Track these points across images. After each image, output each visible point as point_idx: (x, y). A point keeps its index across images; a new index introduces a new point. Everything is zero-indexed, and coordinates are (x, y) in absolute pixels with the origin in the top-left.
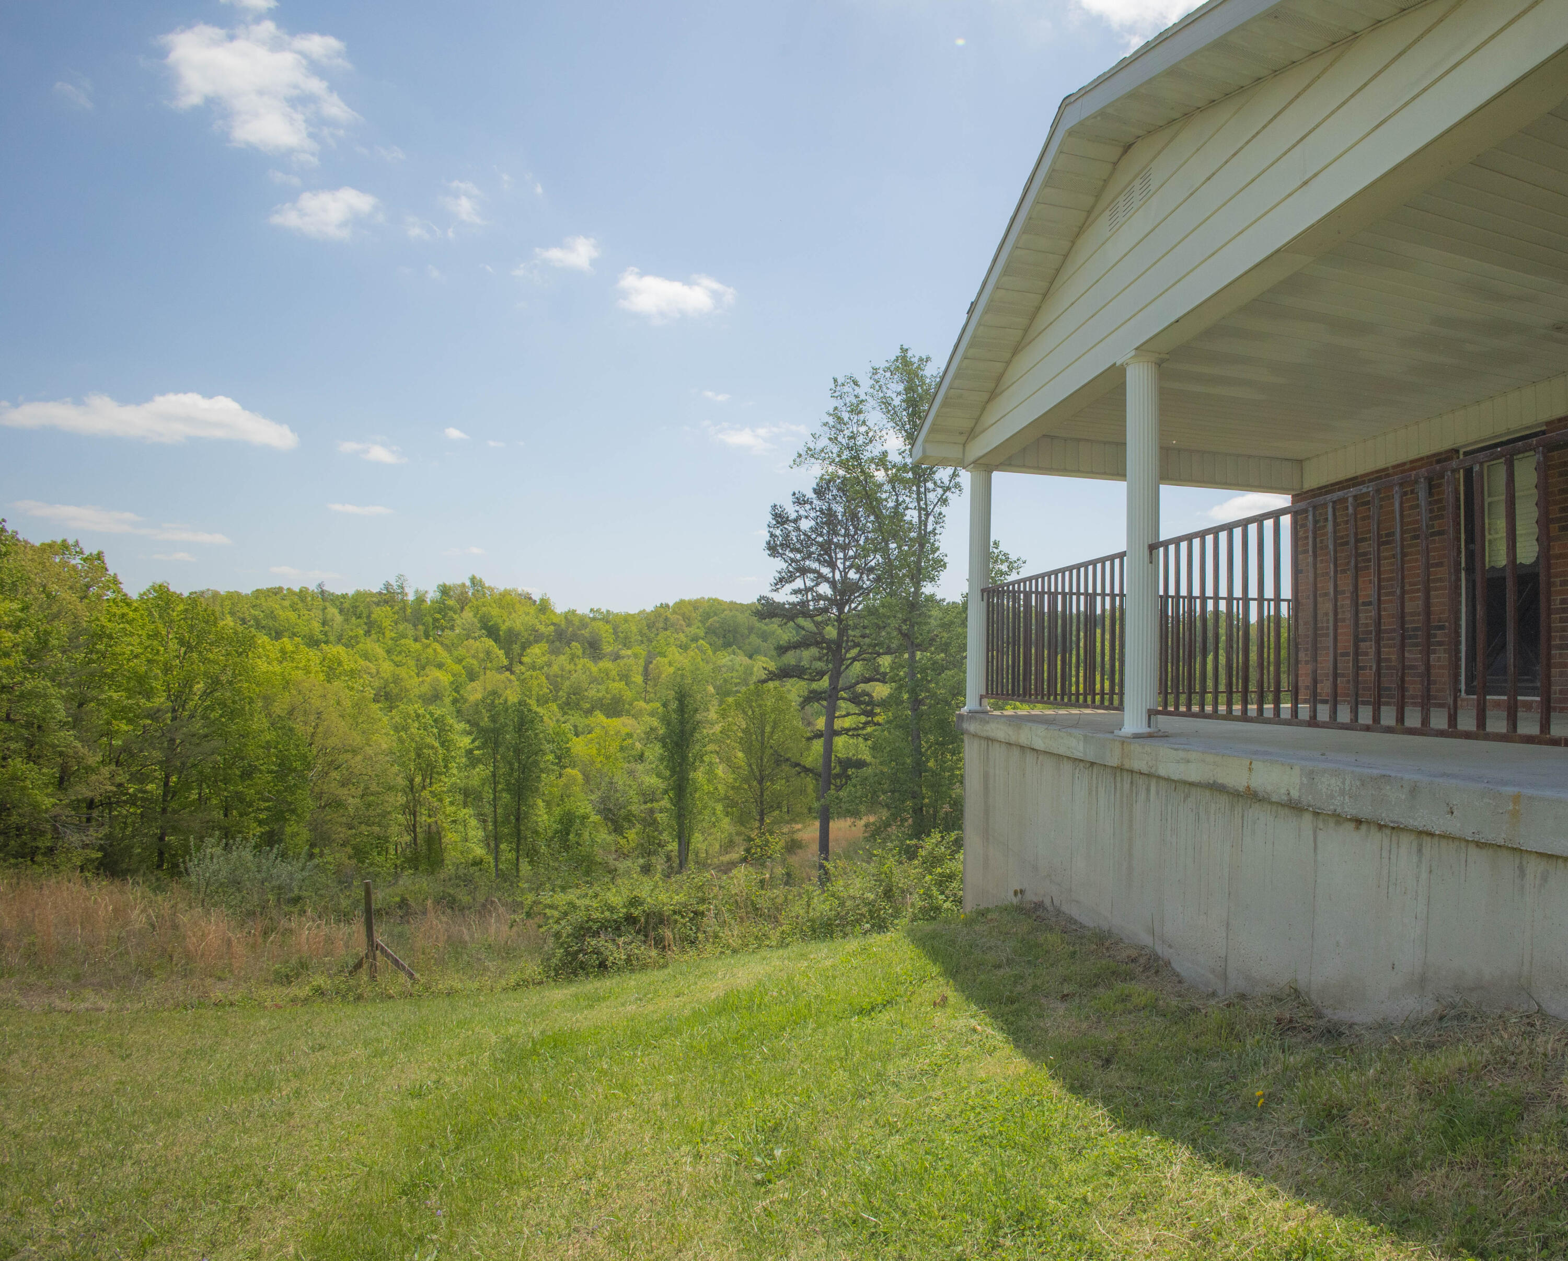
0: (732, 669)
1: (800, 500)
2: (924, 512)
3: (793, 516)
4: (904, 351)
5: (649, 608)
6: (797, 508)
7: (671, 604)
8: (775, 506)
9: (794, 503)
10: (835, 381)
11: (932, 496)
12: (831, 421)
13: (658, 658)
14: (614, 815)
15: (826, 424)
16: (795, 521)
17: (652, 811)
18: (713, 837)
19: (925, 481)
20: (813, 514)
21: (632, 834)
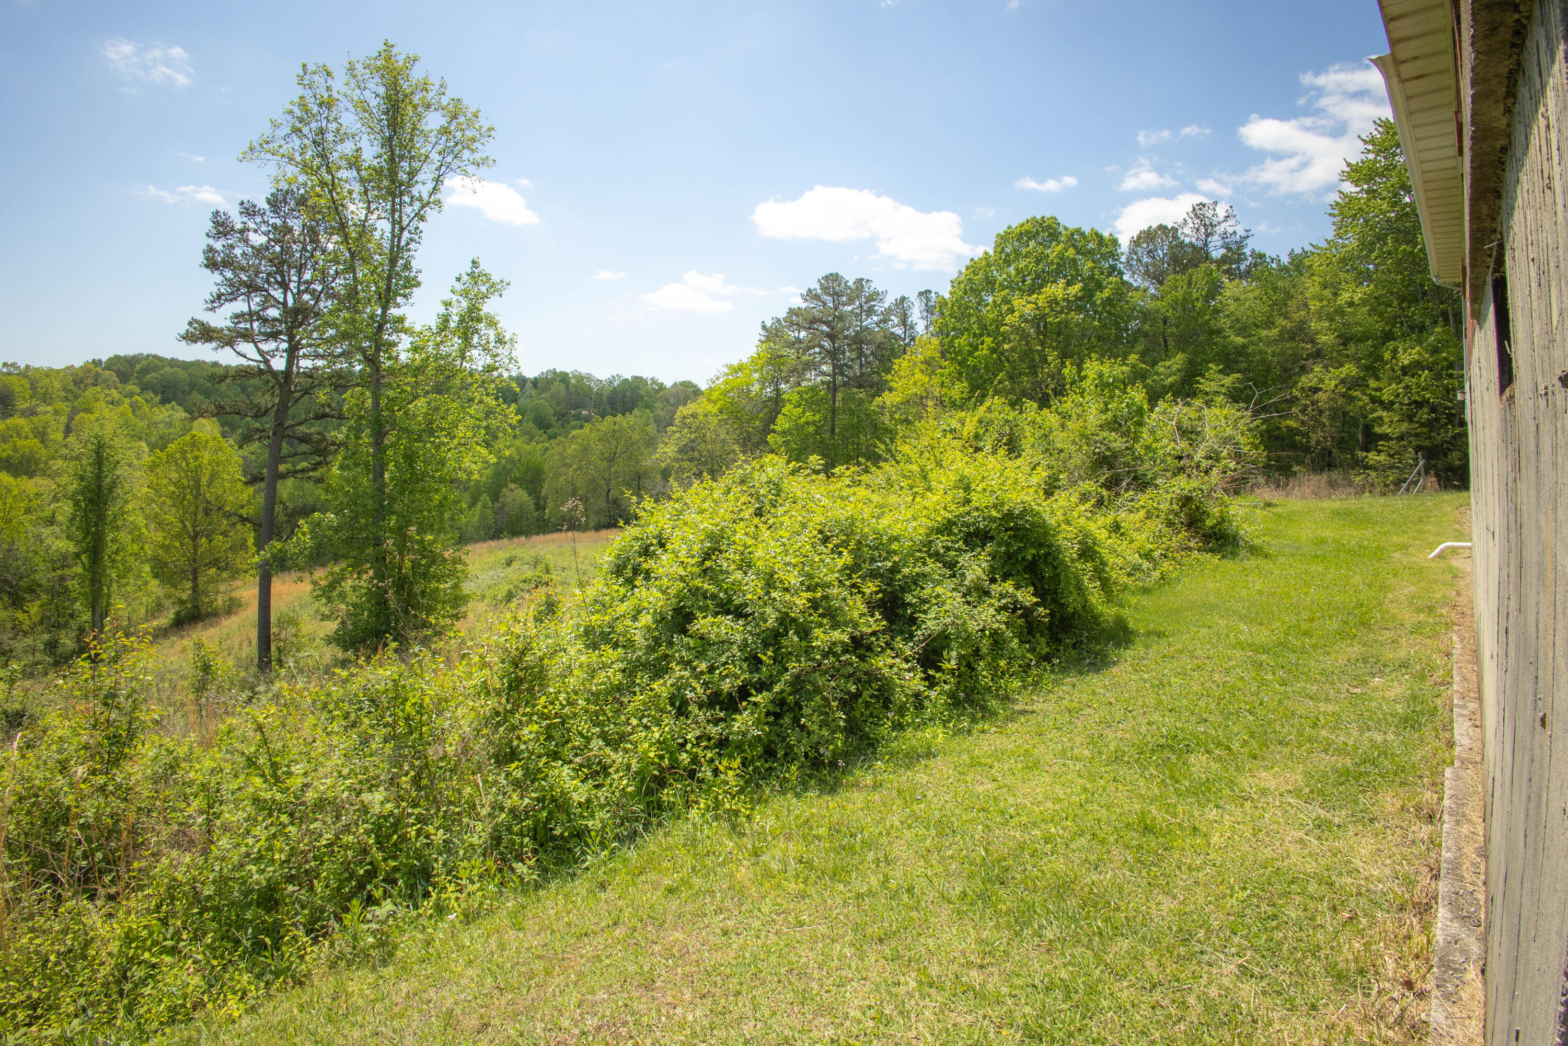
0: (170, 425)
1: (249, 210)
2: (399, 228)
3: (239, 226)
4: (388, 46)
5: (78, 363)
6: (245, 219)
7: (104, 360)
8: (218, 212)
9: (241, 213)
10: (304, 66)
11: (408, 210)
12: (298, 112)
13: (82, 414)
14: (11, 587)
15: (291, 112)
16: (242, 232)
17: (62, 578)
18: (137, 602)
19: (401, 194)
20: (264, 228)
21: (34, 608)
